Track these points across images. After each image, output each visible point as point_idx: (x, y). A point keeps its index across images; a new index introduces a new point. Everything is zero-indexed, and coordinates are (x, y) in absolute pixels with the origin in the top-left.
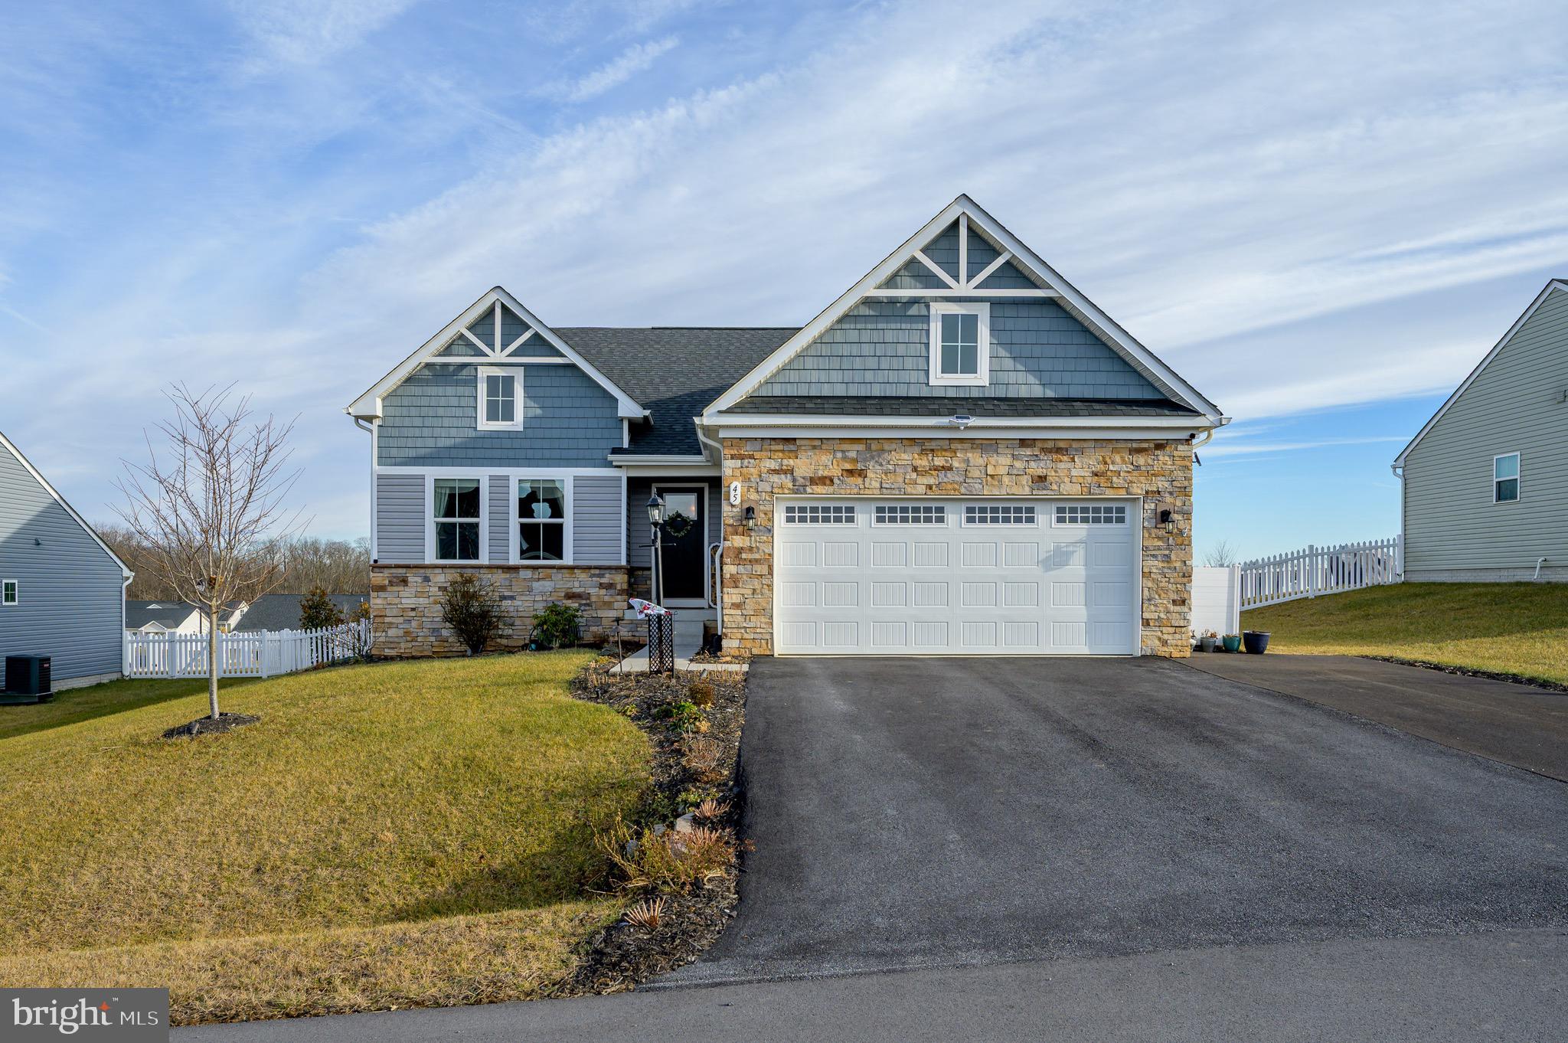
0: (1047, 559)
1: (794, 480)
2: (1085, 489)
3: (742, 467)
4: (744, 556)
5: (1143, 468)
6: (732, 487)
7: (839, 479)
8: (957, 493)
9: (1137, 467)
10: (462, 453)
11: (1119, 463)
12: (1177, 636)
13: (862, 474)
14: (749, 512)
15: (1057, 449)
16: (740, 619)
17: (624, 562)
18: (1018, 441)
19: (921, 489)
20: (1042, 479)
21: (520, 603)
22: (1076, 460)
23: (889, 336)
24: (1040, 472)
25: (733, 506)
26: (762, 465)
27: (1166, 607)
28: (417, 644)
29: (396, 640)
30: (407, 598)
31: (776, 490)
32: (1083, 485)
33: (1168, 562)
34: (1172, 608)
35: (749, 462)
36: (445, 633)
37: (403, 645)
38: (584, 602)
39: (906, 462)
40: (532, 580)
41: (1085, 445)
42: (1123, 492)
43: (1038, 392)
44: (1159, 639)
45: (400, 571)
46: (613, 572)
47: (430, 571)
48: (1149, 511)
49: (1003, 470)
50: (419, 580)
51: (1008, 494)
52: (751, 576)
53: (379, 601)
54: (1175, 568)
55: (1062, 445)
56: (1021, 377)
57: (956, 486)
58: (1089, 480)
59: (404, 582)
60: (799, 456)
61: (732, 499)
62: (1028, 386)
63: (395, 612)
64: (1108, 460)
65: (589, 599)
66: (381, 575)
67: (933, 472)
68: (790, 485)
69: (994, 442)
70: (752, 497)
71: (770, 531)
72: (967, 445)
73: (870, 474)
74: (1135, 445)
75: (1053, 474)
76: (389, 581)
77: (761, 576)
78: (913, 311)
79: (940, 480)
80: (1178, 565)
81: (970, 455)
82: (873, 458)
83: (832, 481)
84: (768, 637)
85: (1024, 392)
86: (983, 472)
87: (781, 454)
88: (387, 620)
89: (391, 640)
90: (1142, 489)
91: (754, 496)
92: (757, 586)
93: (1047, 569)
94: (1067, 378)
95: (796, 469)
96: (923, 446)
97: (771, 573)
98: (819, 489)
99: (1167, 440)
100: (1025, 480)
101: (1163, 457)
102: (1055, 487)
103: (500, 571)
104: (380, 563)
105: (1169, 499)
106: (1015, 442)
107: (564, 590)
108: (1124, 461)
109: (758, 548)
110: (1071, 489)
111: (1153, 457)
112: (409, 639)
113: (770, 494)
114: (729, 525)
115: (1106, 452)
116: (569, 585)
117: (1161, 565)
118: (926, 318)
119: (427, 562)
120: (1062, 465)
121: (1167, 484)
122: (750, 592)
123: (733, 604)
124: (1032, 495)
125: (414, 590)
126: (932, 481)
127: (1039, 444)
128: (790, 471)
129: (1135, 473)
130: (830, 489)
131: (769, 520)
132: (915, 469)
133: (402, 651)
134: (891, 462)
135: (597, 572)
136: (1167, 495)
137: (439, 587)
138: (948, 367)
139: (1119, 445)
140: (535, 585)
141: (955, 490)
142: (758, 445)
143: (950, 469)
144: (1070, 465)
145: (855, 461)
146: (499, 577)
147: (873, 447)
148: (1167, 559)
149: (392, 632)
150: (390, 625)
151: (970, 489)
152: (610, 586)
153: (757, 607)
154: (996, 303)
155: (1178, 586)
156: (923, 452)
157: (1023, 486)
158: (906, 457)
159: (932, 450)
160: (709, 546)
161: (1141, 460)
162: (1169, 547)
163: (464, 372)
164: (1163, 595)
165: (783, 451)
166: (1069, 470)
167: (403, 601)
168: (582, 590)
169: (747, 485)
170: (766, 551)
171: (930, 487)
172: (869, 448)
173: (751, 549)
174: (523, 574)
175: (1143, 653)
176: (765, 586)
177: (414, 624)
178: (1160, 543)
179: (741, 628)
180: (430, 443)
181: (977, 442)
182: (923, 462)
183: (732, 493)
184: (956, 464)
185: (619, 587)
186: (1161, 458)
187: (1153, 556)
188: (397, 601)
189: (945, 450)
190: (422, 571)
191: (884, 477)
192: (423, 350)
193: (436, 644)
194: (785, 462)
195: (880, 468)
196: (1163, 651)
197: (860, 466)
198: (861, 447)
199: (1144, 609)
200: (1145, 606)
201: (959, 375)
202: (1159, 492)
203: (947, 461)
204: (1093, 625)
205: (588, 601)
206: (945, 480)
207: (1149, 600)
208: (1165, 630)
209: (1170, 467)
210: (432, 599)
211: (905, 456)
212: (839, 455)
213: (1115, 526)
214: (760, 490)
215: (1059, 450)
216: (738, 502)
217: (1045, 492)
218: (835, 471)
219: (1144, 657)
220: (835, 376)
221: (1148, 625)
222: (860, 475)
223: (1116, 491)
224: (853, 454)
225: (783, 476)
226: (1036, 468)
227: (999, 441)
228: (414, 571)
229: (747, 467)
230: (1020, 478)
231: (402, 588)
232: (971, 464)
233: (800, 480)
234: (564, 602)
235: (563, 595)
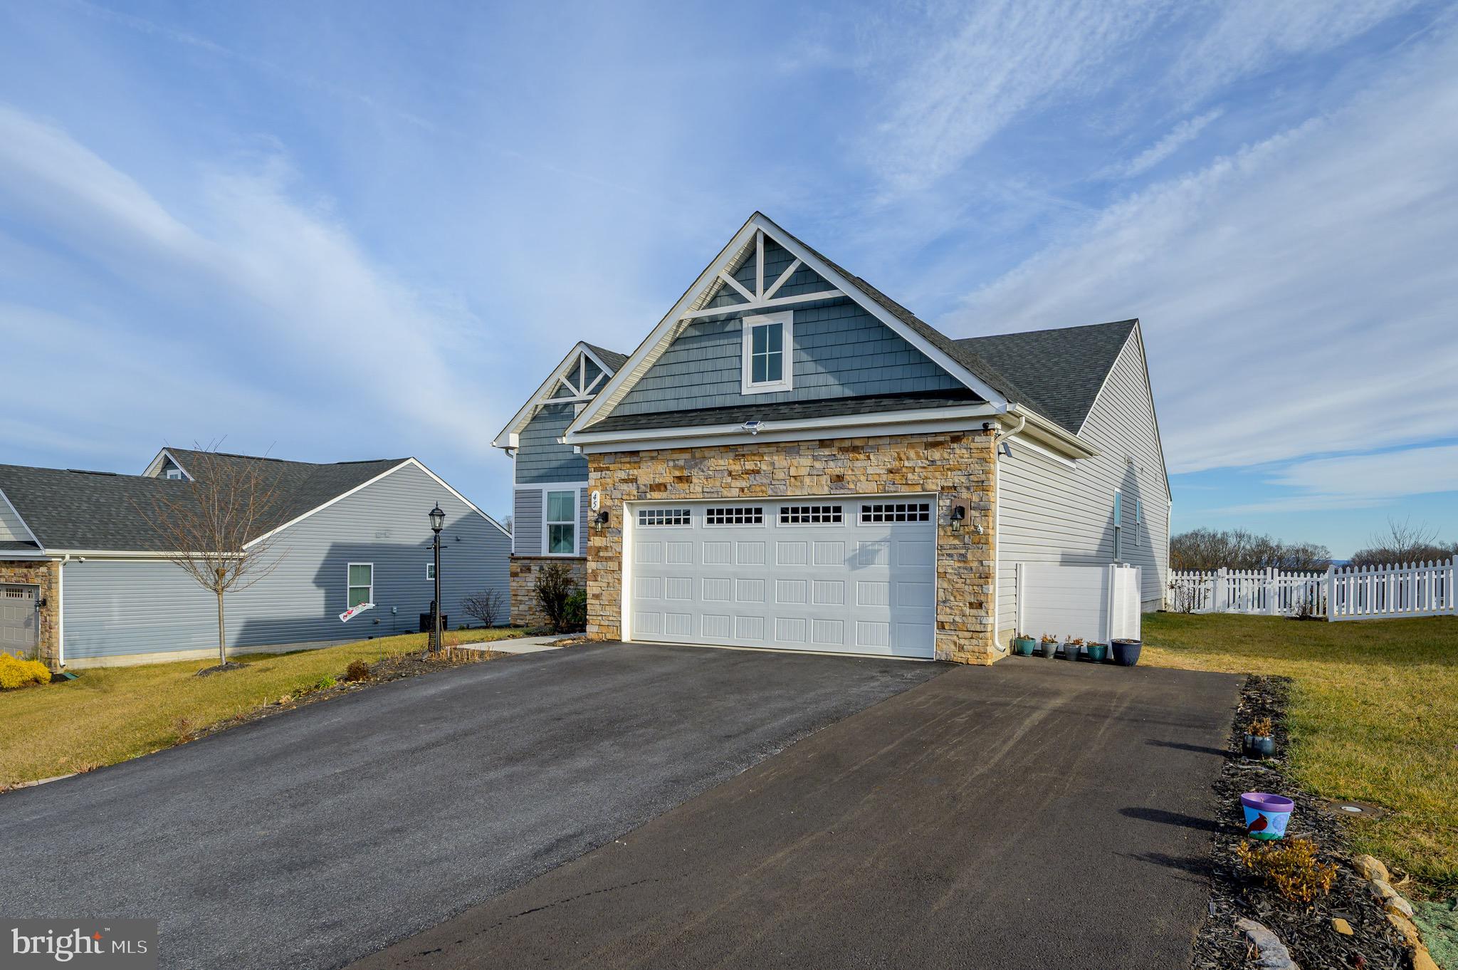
0: (854, 557)
1: (638, 488)
2: (881, 487)
3: (601, 477)
4: (601, 554)
5: (939, 463)
6: (593, 495)
7: (671, 485)
8: (764, 495)
9: (932, 461)
10: (564, 472)
11: (914, 459)
12: (974, 642)
13: (688, 480)
14: (604, 517)
15: (853, 448)
16: (598, 607)
18: (818, 443)
19: (735, 492)
20: (840, 478)
22: (872, 457)
23: (710, 353)
24: (838, 471)
25: (594, 511)
26: (615, 475)
27: (962, 610)
29: (524, 613)
30: (530, 582)
31: (625, 497)
32: (878, 483)
33: (964, 562)
34: (967, 610)
35: (606, 474)
37: (528, 617)
39: (722, 468)
41: (880, 442)
42: (919, 488)
43: (838, 392)
44: (955, 643)
45: (527, 561)
47: (543, 561)
48: (944, 508)
49: (804, 471)
50: (537, 568)
51: (809, 495)
52: (607, 571)
53: (514, 584)
54: (971, 569)
55: (857, 443)
56: (821, 379)
57: (763, 488)
58: (885, 477)
59: (529, 570)
60: (642, 466)
61: (593, 505)
62: (830, 387)
63: (524, 592)
64: (903, 457)
66: (515, 564)
67: (745, 476)
68: (635, 492)
69: (796, 444)
70: (608, 504)
71: (620, 532)
72: (773, 449)
73: (695, 480)
74: (930, 439)
75: (850, 472)
76: (521, 569)
77: (613, 571)
78: (731, 327)
79: (751, 483)
80: (975, 565)
81: (775, 458)
82: (696, 465)
83: (666, 487)
84: (618, 624)
85: (823, 394)
86: (787, 473)
87: (628, 465)
88: (519, 598)
89: (521, 613)
90: (937, 485)
91: (609, 503)
92: (611, 581)
93: (854, 568)
94: (864, 376)
95: (639, 478)
96: (736, 451)
97: (620, 569)
98: (656, 495)
99: (963, 431)
100: (825, 480)
101: (959, 450)
102: (853, 486)
104: (517, 555)
105: (965, 494)
106: (814, 443)
108: (919, 457)
109: (611, 547)
110: (867, 488)
111: (949, 450)
112: (531, 613)
113: (621, 500)
114: (592, 528)
115: (902, 449)
117: (957, 565)
118: (739, 333)
119: (543, 555)
120: (858, 464)
121: (963, 479)
122: (605, 585)
123: (593, 595)
124: (831, 494)
125: (534, 576)
126: (744, 484)
127: (837, 444)
128: (634, 480)
129: (931, 469)
130: (664, 495)
131: (620, 523)
132: (730, 474)
133: (527, 622)
134: (711, 469)
136: (964, 490)
138: (758, 376)
139: (914, 440)
141: (763, 491)
142: (612, 457)
143: (758, 472)
144: (867, 463)
145: (683, 468)
147: (698, 455)
148: (963, 558)
149: (522, 607)
150: (521, 602)
151: (775, 490)
153: (611, 598)
154: (798, 310)
155: (975, 587)
156: (738, 457)
157: (822, 486)
158: (725, 463)
159: (744, 455)
161: (936, 454)
162: (965, 546)
163: (567, 410)
164: (959, 597)
165: (629, 463)
166: (865, 468)
167: (528, 584)
169: (604, 493)
170: (617, 550)
171: (742, 490)
172: (694, 457)
173: (606, 548)
175: (938, 657)
176: (616, 581)
177: (534, 602)
178: (956, 542)
179: (599, 616)
180: (546, 465)
181: (782, 445)
182: (736, 467)
183: (593, 501)
184: (764, 467)
186: (957, 451)
187: (949, 555)
188: (525, 584)
189: (754, 455)
190: (539, 562)
191: (706, 483)
192: (537, 395)
194: (631, 472)
195: (702, 473)
196: (959, 657)
197: (686, 473)
198: (687, 456)
199: (939, 610)
200: (939, 607)
201: (767, 383)
202: (955, 488)
203: (756, 465)
204: (897, 625)
206: (755, 483)
207: (944, 602)
208: (961, 634)
209: (966, 460)
211: (721, 462)
212: (671, 464)
213: (918, 524)
214: (613, 497)
215: (855, 449)
216: (597, 508)
217: (842, 491)
218: (667, 479)
219: (939, 662)
220: (670, 394)
221: (943, 628)
223: (911, 487)
224: (681, 463)
225: (630, 484)
226: (834, 468)
227: (800, 444)
228: (535, 561)
229: (604, 478)
230: (820, 478)
231: (527, 575)
232: (776, 467)
233: (643, 488)
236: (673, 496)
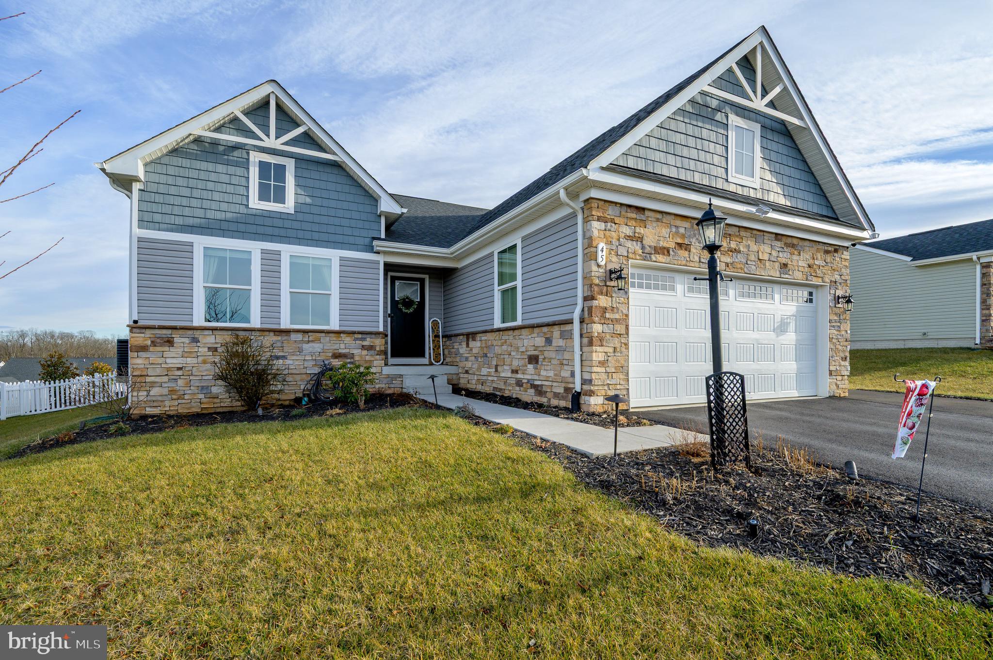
0: (777, 327)
1: (643, 248)
2: (804, 276)
3: (605, 230)
4: (608, 315)
5: (830, 265)
6: (599, 248)
7: (673, 251)
8: (742, 271)
9: (827, 263)
11: (819, 260)
12: (843, 382)
13: (688, 248)
16: (604, 376)
17: (381, 329)
18: (774, 235)
19: (723, 266)
20: (785, 265)
21: (290, 362)
22: (801, 254)
24: (784, 261)
25: (599, 266)
26: (621, 230)
27: (839, 362)
28: (184, 401)
29: (160, 398)
30: (173, 357)
31: (631, 255)
32: (803, 273)
33: (840, 331)
34: (841, 362)
35: (611, 226)
36: (215, 390)
37: (167, 403)
38: (349, 360)
40: (302, 342)
41: (805, 244)
42: (821, 280)
43: (782, 201)
44: (836, 384)
45: (164, 331)
46: (373, 336)
47: (198, 332)
48: (833, 295)
49: (766, 257)
50: (187, 341)
51: (769, 276)
52: (613, 335)
53: (139, 361)
54: (843, 336)
55: (795, 241)
56: (775, 187)
57: (742, 265)
58: (807, 269)
59: (170, 342)
60: (647, 226)
61: (600, 259)
63: (158, 371)
64: (815, 256)
65: (353, 358)
66: (143, 335)
67: (729, 253)
68: (640, 251)
69: (762, 233)
71: (626, 293)
72: (749, 234)
73: (692, 249)
74: (825, 248)
75: (790, 263)
76: (152, 342)
77: (620, 335)
78: (719, 117)
80: (845, 333)
81: (749, 241)
82: (695, 235)
83: (668, 252)
86: (756, 256)
87: (634, 221)
88: (148, 379)
89: (154, 399)
90: (829, 279)
91: (615, 259)
92: (618, 345)
93: (778, 335)
95: (645, 238)
97: (627, 332)
98: (660, 258)
99: (840, 245)
100: (777, 266)
102: (791, 273)
103: (272, 334)
104: (140, 323)
106: (772, 235)
107: (331, 351)
108: (821, 258)
109: (617, 308)
110: (798, 275)
111: (834, 257)
112: (174, 397)
113: (626, 258)
114: (596, 285)
115: (814, 252)
116: (336, 347)
117: (837, 333)
118: (726, 126)
119: (196, 324)
120: (794, 257)
121: (839, 277)
122: (611, 350)
123: (599, 362)
124: (780, 277)
125: (180, 350)
126: (729, 260)
127: (784, 240)
128: (640, 239)
129: (826, 267)
130: (669, 259)
131: (627, 282)
133: (167, 409)
135: (360, 336)
136: (839, 284)
137: (209, 348)
138: (738, 169)
139: (819, 246)
140: (305, 346)
142: (618, 210)
143: (739, 251)
144: (798, 258)
145: (683, 236)
146: (269, 339)
147: (695, 226)
148: (839, 329)
149: (155, 391)
150: (153, 384)
151: (749, 269)
152: (371, 348)
153: (619, 365)
156: (725, 235)
157: (776, 270)
159: (730, 235)
160: (429, 321)
161: (829, 259)
162: (841, 321)
163: (236, 154)
164: (837, 354)
165: (635, 219)
166: (798, 261)
167: (168, 361)
168: (347, 351)
169: (610, 247)
170: (624, 311)
171: (727, 264)
172: (691, 227)
173: (612, 309)
174: (293, 336)
175: (829, 394)
176: (623, 345)
177: (180, 382)
178: (837, 318)
181: (753, 232)
182: (724, 244)
183: (600, 253)
184: (742, 248)
185: (378, 349)
186: (837, 258)
187: (834, 327)
188: (160, 361)
189: (736, 236)
190: (190, 332)
193: (205, 400)
194: (638, 230)
196: (837, 393)
197: (686, 241)
198: (687, 225)
199: (830, 364)
200: (830, 361)
201: (744, 176)
202: (836, 282)
203: (737, 245)
204: (801, 376)
205: (352, 360)
206: (736, 260)
207: (833, 358)
208: (838, 378)
209: (841, 265)
210: (200, 359)
212: (674, 230)
213: (809, 305)
214: (619, 253)
215: (793, 246)
216: (603, 263)
217: (787, 276)
218: (671, 244)
219: (830, 397)
220: (671, 159)
221: (832, 374)
222: (686, 250)
223: (817, 279)
224: (682, 230)
225: (634, 243)
226: (784, 257)
227: (765, 234)
228: (181, 332)
229: (610, 230)
230: (774, 263)
231: (167, 349)
232: (750, 250)
233: (648, 250)
234: (332, 360)
235: (330, 354)
236: (676, 262)
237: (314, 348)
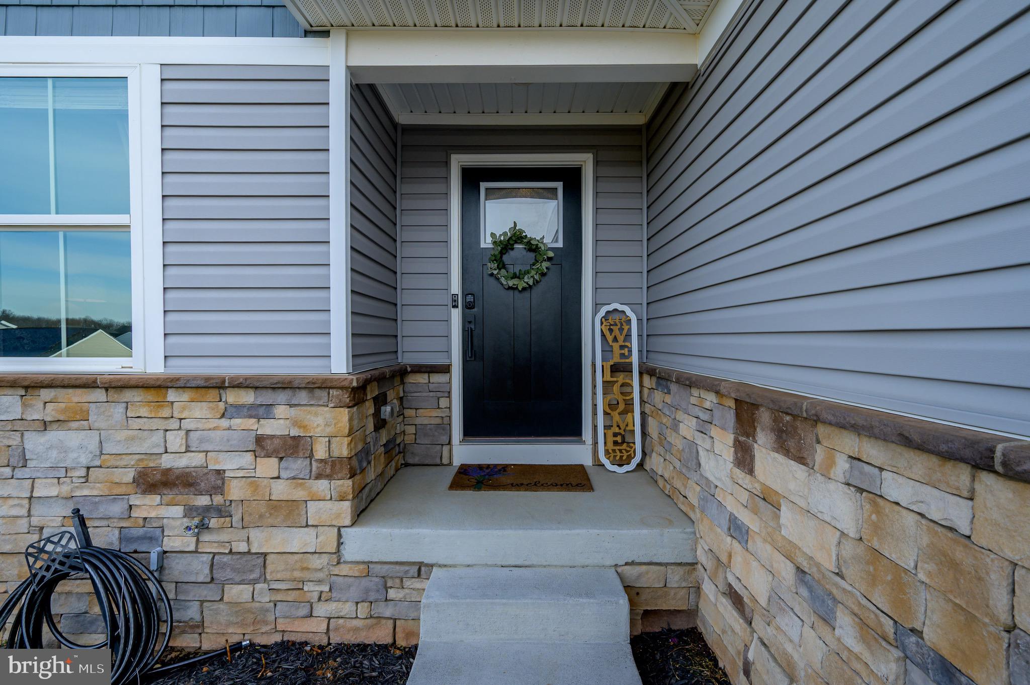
38: (203, 501)
40: (24, 424)
46: (302, 397)
65: (219, 489)
107: (131, 460)
116: (151, 443)
135: (248, 397)
152: (292, 448)
160: (595, 313)
168: (195, 460)
185: (320, 452)
205: (218, 499)
234: (135, 500)
235: (129, 476)
237: (65, 450)
